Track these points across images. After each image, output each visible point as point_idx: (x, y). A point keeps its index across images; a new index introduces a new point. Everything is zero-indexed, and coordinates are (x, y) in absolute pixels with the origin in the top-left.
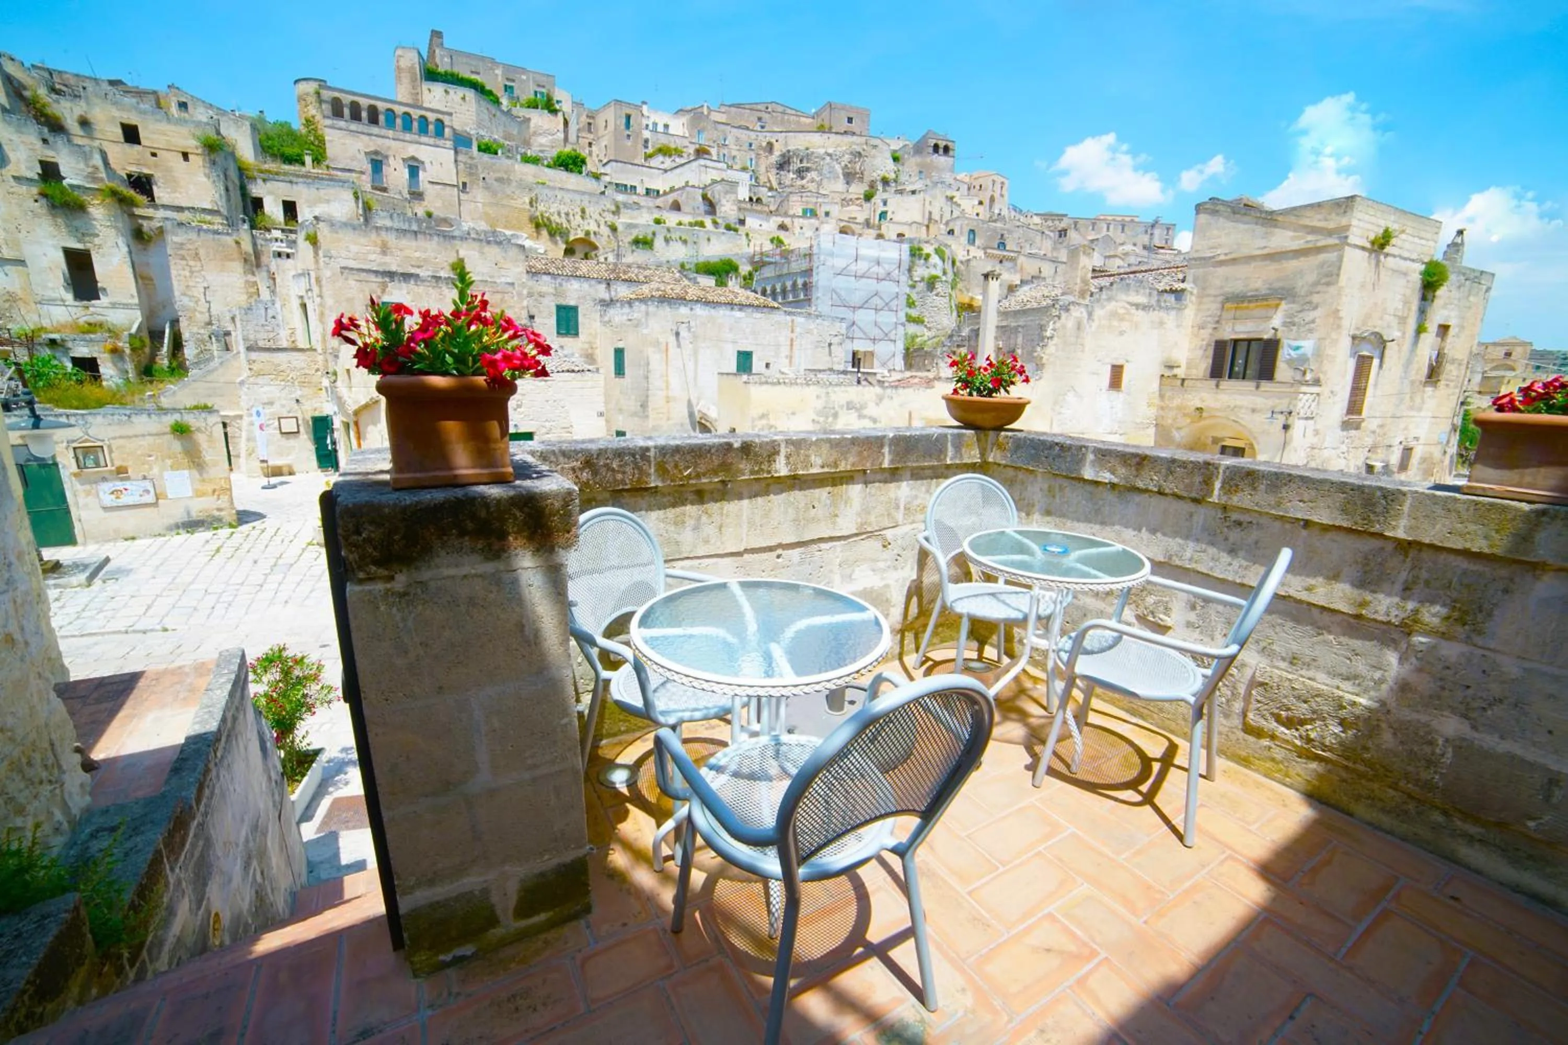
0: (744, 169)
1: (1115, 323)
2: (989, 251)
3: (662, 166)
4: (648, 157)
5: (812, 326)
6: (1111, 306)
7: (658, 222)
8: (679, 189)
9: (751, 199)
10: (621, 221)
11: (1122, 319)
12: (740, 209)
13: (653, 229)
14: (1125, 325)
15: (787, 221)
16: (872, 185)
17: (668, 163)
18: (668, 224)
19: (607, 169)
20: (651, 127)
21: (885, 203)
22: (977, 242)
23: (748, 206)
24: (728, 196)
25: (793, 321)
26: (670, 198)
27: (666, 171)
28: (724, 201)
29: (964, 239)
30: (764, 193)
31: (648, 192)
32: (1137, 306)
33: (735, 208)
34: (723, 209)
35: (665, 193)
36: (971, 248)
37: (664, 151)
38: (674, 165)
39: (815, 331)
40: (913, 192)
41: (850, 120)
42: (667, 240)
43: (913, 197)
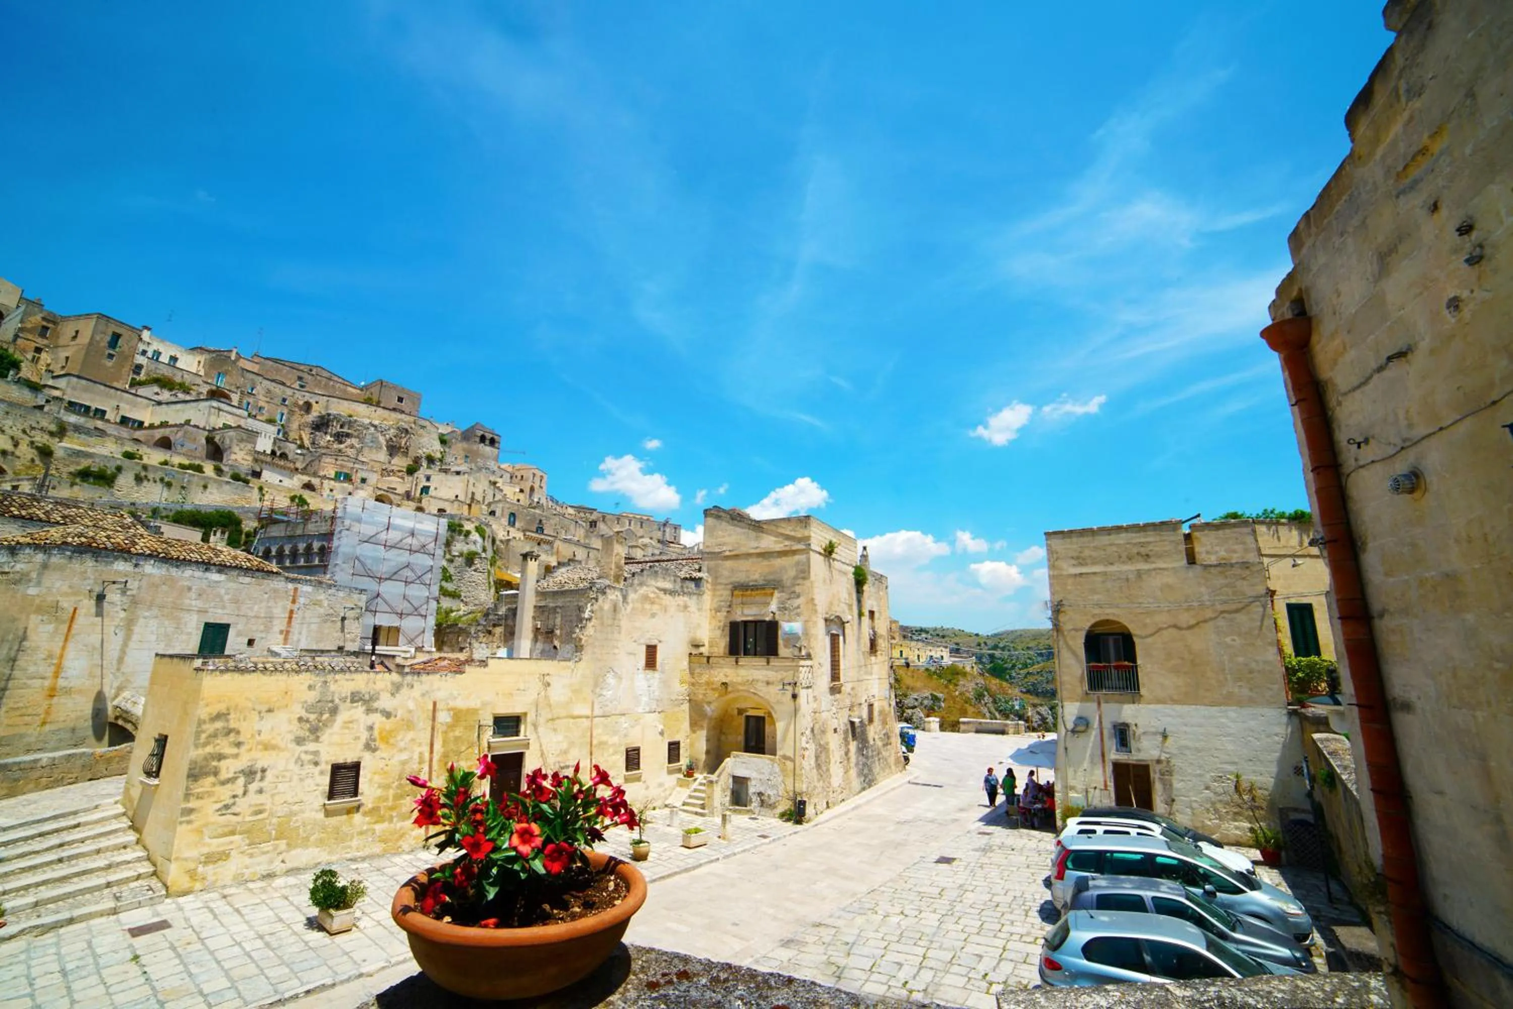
0: (271, 421)
1: (647, 606)
2: (528, 533)
3: (156, 398)
4: (134, 384)
5: (322, 597)
6: (643, 590)
7: (129, 456)
8: (175, 425)
9: (273, 453)
10: (60, 447)
11: (653, 603)
12: (256, 460)
13: (119, 463)
14: (656, 608)
15: (315, 481)
16: (417, 460)
17: (166, 395)
18: (146, 461)
19: (62, 383)
20: (150, 354)
21: (428, 479)
22: (517, 524)
23: (269, 459)
24: (242, 445)
25: (296, 589)
26: (158, 434)
27: (159, 403)
28: (236, 449)
29: (505, 521)
30: (291, 449)
31: (124, 421)
32: (665, 591)
33: (250, 458)
34: (233, 457)
35: (152, 427)
36: (511, 529)
37: (165, 383)
38: (173, 399)
39: (326, 603)
40: (458, 473)
41: (400, 400)
42: (139, 479)
43: (458, 477)
